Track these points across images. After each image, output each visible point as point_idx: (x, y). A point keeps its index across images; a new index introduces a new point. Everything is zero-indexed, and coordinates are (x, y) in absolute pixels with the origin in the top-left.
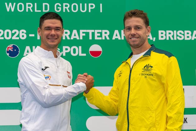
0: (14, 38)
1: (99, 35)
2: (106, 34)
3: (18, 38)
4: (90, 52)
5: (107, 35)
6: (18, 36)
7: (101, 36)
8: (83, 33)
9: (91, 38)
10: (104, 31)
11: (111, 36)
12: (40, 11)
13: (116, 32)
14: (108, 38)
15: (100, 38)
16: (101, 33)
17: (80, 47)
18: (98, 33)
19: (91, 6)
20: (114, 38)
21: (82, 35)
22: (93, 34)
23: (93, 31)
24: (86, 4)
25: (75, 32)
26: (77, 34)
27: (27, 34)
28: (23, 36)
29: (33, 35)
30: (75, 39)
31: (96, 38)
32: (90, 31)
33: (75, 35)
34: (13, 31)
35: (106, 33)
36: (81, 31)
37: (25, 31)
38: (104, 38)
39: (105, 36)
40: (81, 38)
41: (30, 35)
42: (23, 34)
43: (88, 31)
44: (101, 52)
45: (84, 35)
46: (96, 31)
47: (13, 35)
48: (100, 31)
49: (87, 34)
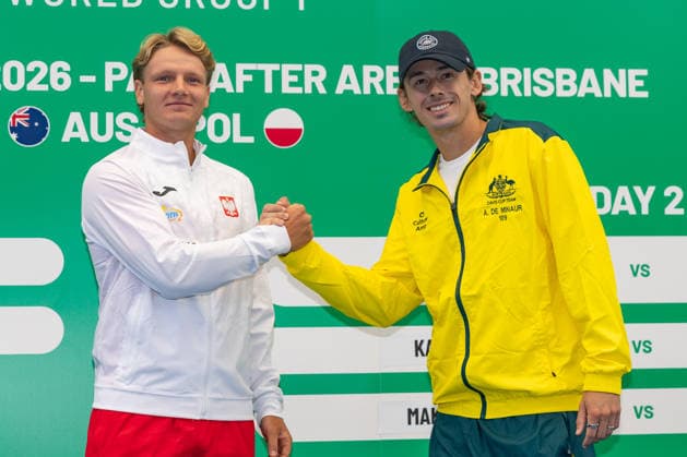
0: (34, 86)
1: (295, 78)
2: (315, 76)
3: (45, 88)
4: (268, 130)
5: (319, 81)
6: (46, 80)
7: (301, 83)
8: (246, 72)
9: (269, 89)
10: (309, 68)
11: (331, 82)
12: (114, 5)
13: (348, 70)
14: (322, 90)
15: (298, 90)
16: (301, 74)
17: (237, 117)
18: (291, 73)
20: (339, 91)
21: (241, 78)
22: (277, 76)
23: (276, 67)
25: (221, 68)
26: (226, 77)
27: (74, 74)
28: (61, 81)
29: (92, 79)
30: (221, 91)
31: (286, 89)
32: (268, 69)
33: (221, 80)
34: (31, 67)
35: (315, 74)
36: (240, 67)
37: (66, 66)
38: (308, 90)
39: (313, 84)
40: (240, 89)
41: (84, 79)
42: (62, 75)
43: (261, 67)
44: (300, 130)
45: (249, 78)
46: (287, 68)
47: (29, 76)
48: (298, 67)
49: (259, 75)
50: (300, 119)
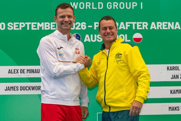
0: (77, 28)
1: (140, 26)
2: (145, 25)
3: (80, 29)
4: (134, 38)
5: (146, 26)
6: (80, 27)
7: (142, 27)
8: (128, 24)
9: (134, 28)
10: (144, 23)
11: (149, 26)
12: (96, 8)
13: (153, 23)
14: (147, 28)
15: (141, 28)
16: (142, 25)
17: (126, 35)
18: (139, 24)
19: (134, 4)
20: (151, 28)
21: (127, 26)
22: (136, 25)
23: (136, 23)
24: (130, 3)
25: (122, 23)
26: (123, 26)
27: (87, 25)
28: (84, 27)
29: (91, 26)
30: (122, 29)
31: (138, 28)
32: (134, 23)
33: (122, 26)
34: (76, 24)
35: (145, 24)
36: (127, 23)
37: (85, 23)
38: (144, 28)
39: (145, 27)
40: (127, 28)
41: (89, 26)
42: (84, 26)
43: (132, 23)
44: (142, 38)
45: (129, 26)
46: (138, 23)
47: (76, 26)
48: (141, 23)
49: (131, 25)
50: (142, 36)
